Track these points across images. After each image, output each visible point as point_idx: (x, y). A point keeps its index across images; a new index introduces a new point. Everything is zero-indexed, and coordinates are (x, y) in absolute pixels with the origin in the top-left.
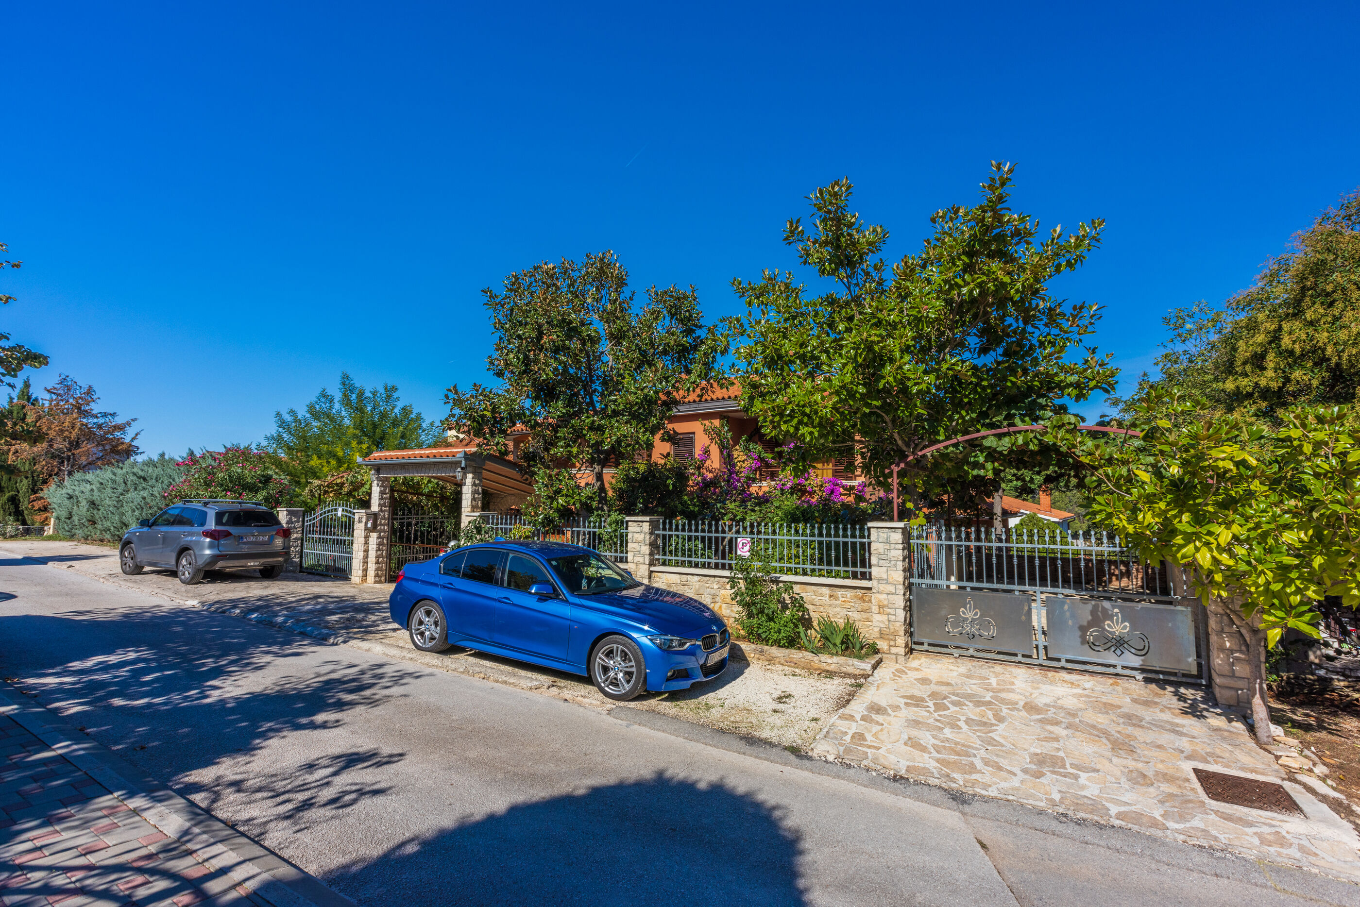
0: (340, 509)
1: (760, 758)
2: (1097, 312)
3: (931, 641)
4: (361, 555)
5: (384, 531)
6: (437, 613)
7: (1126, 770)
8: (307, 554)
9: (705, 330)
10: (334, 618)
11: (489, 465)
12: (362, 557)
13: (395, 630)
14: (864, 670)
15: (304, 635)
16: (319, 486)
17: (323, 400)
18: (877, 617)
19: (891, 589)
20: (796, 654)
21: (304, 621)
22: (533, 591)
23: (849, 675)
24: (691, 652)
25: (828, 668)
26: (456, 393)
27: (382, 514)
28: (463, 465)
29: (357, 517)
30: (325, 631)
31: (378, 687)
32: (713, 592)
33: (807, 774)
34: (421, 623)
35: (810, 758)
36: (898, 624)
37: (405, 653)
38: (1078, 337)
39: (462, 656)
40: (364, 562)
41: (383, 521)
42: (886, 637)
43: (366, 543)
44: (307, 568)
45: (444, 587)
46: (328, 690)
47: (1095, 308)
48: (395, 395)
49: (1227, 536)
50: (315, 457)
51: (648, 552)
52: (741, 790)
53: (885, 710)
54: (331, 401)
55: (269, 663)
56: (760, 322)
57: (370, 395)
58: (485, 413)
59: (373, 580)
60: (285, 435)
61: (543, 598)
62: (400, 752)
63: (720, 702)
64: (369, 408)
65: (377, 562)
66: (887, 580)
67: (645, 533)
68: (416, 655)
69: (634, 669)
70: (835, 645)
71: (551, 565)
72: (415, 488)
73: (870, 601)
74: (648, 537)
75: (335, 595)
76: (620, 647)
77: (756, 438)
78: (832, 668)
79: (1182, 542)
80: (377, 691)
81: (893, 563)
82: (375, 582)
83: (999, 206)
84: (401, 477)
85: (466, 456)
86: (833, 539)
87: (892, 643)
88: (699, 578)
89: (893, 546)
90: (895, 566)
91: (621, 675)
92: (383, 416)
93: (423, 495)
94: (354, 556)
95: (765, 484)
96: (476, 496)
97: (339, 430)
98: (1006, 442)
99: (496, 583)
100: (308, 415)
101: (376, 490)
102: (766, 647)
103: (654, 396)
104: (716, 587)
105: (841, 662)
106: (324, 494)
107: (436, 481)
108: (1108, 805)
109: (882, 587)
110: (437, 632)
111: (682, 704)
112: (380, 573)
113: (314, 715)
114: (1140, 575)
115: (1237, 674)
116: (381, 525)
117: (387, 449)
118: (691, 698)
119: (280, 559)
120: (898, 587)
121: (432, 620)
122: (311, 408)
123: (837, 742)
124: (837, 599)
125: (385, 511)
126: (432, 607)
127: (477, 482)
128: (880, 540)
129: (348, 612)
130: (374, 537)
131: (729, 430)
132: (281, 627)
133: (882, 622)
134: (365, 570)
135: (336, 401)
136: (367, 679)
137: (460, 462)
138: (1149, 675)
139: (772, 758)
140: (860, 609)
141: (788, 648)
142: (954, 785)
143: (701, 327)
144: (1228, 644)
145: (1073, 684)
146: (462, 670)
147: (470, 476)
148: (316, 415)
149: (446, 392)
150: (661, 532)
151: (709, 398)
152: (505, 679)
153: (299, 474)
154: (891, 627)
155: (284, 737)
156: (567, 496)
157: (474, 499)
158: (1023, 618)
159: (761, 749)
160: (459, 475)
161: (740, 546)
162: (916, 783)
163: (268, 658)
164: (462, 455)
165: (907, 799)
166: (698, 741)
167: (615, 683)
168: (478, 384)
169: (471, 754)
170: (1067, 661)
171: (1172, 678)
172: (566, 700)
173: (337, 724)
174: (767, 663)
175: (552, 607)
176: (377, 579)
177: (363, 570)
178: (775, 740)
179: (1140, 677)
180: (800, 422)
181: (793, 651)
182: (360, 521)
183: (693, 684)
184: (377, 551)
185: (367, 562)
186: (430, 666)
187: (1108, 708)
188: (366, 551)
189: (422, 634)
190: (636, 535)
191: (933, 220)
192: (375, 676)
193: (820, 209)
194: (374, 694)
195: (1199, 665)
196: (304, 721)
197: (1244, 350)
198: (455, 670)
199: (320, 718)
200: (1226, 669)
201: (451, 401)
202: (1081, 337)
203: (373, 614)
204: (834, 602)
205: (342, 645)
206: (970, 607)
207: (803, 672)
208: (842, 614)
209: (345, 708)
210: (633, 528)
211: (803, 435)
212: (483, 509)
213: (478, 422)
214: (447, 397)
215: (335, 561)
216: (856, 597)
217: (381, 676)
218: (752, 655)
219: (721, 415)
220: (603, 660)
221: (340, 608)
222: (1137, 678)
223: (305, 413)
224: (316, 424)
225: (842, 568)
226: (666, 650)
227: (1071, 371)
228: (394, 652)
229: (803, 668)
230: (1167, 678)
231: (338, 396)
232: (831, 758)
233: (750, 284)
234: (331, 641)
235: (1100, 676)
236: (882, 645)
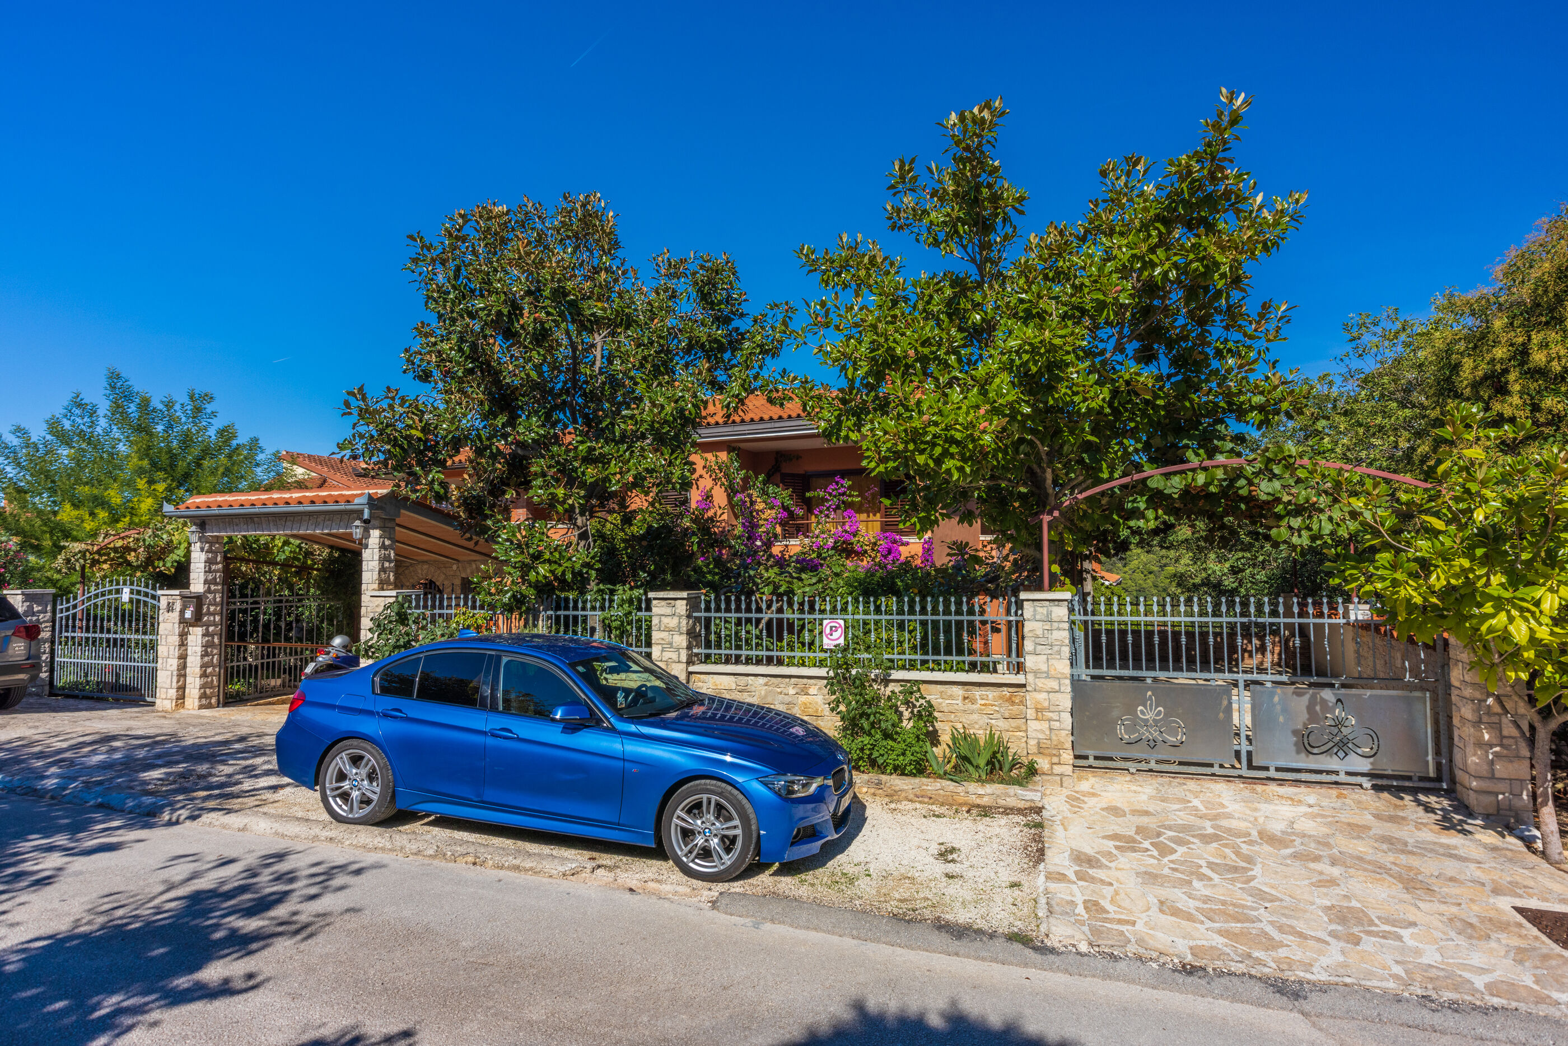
0: (126, 590)
1: (983, 959)
2: (1287, 314)
3: (1099, 754)
4: (174, 663)
5: (215, 625)
6: (372, 759)
7: (1444, 919)
8: (62, 665)
9: (749, 321)
10: (156, 774)
11: (407, 516)
12: (175, 667)
13: (275, 788)
14: (1032, 801)
15: (109, 809)
16: (83, 553)
17: (78, 411)
18: (1033, 725)
19: (1054, 684)
20: (931, 785)
21: (100, 783)
22: (558, 717)
23: (1011, 809)
24: (818, 798)
25: (978, 801)
26: (364, 398)
27: (210, 596)
28: (366, 516)
29: (163, 603)
30: (148, 800)
31: (294, 898)
32: (787, 699)
33: (1061, 978)
34: (342, 776)
35: (1052, 951)
36: (1064, 733)
37: (316, 830)
38: (1265, 344)
39: (416, 826)
40: (179, 676)
41: (212, 608)
42: (1046, 751)
43: (183, 644)
44: (63, 688)
45: (386, 715)
46: (205, 913)
47: (1283, 308)
48: (209, 408)
49: (1552, 602)
50: (68, 506)
51: (685, 644)
52: (995, 1020)
53: (1098, 860)
54: (93, 413)
55: (60, 869)
56: (852, 308)
57: (160, 406)
58: (413, 432)
59: (197, 703)
60: (8, 469)
61: (571, 727)
62: (403, 1027)
63: (861, 868)
64: (160, 428)
65: (204, 675)
66: (1047, 672)
67: (680, 616)
68: (338, 831)
69: (738, 832)
70: (977, 767)
71: (578, 672)
72: (262, 555)
73: (1023, 703)
74: (684, 622)
75: (140, 733)
76: (714, 798)
77: (777, 477)
78: (985, 801)
79: (1491, 611)
80: (299, 907)
81: (1056, 648)
82: (201, 707)
83: (1221, 155)
84: (238, 536)
85: (373, 502)
86: (953, 618)
87: (1055, 760)
88: (766, 679)
89: (1056, 625)
90: (1059, 652)
91: (715, 842)
92: (187, 440)
93: (274, 564)
94: (159, 665)
95: (793, 542)
96: (387, 564)
97: (112, 464)
98: (1177, 481)
99: (483, 706)
100: (49, 437)
101: (198, 559)
102: (884, 778)
103: (693, 411)
104: (792, 691)
105: (998, 792)
106: (93, 565)
107: (298, 542)
108: (1467, 975)
109: (1040, 683)
110: (374, 791)
111: (809, 876)
112: (208, 691)
113: (198, 967)
114: (1277, 649)
115: (1497, 775)
116: (209, 613)
117: (199, 493)
118: (817, 868)
119: (22, 676)
120: (1063, 681)
121: (364, 772)
122: (54, 427)
123: (1072, 919)
124: (973, 702)
125: (215, 592)
126: (365, 750)
127: (387, 542)
128: (1038, 617)
129: (178, 762)
130: (196, 637)
131: (741, 468)
132: (56, 796)
133: (1042, 731)
134: (182, 689)
135: (101, 412)
136: (266, 884)
137: (362, 512)
138: (1379, 782)
139: (1001, 956)
140: (1007, 715)
141: (915, 775)
142: (1266, 970)
143: (742, 315)
144: (1487, 737)
145: (1292, 799)
146: (431, 852)
147: (375, 534)
148: (64, 438)
149: (347, 397)
150: (703, 614)
151: (737, 419)
152: (517, 862)
153: (38, 534)
154: (1054, 738)
155: (155, 1024)
156: (549, 561)
157: (382, 570)
158: (1221, 715)
159: (978, 944)
160: (357, 533)
161: (828, 631)
162: (1221, 974)
163: (53, 861)
164: (364, 500)
165: (1221, 1001)
166: (878, 941)
167: (706, 853)
168: (393, 388)
169: (536, 1014)
170: (1278, 769)
171: (1407, 784)
172: (631, 890)
173: (252, 983)
174: (887, 799)
175: (589, 740)
176: (204, 701)
177: (178, 688)
178: (981, 924)
179: (1367, 783)
180: (946, 453)
181: (924, 780)
182: (170, 608)
183: (823, 846)
184: (202, 656)
185: (185, 676)
186: (370, 850)
187: (1357, 830)
188: (183, 657)
189: (345, 796)
190: (665, 620)
191: (1104, 174)
192: (279, 878)
193: (958, 143)
194: (295, 913)
195: (1439, 766)
196: (183, 982)
197: (1469, 370)
198: (418, 853)
199: (213, 973)
200: (1484, 770)
201: (355, 412)
202: (1269, 345)
203: (223, 762)
204: (969, 706)
205: (188, 823)
206: (1151, 705)
207: (943, 810)
208: (981, 722)
209: (254, 946)
210: (658, 608)
211: (948, 471)
212: (397, 585)
213: (401, 447)
214: (347, 404)
215: (118, 675)
216: (1001, 697)
217: (289, 877)
218: (865, 790)
219: (729, 446)
220: (683, 820)
221: (159, 756)
222: (1365, 785)
223: (43, 434)
224: (64, 452)
225: (955, 658)
226: (786, 797)
227: (1257, 390)
228: (293, 829)
229: (942, 804)
230: (1401, 783)
231: (104, 407)
232: (1083, 947)
233: (827, 253)
234: (166, 816)
235: (1318, 787)
236: (1043, 763)
